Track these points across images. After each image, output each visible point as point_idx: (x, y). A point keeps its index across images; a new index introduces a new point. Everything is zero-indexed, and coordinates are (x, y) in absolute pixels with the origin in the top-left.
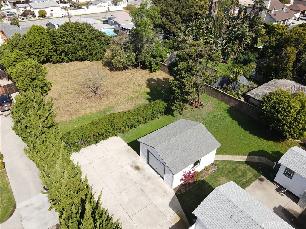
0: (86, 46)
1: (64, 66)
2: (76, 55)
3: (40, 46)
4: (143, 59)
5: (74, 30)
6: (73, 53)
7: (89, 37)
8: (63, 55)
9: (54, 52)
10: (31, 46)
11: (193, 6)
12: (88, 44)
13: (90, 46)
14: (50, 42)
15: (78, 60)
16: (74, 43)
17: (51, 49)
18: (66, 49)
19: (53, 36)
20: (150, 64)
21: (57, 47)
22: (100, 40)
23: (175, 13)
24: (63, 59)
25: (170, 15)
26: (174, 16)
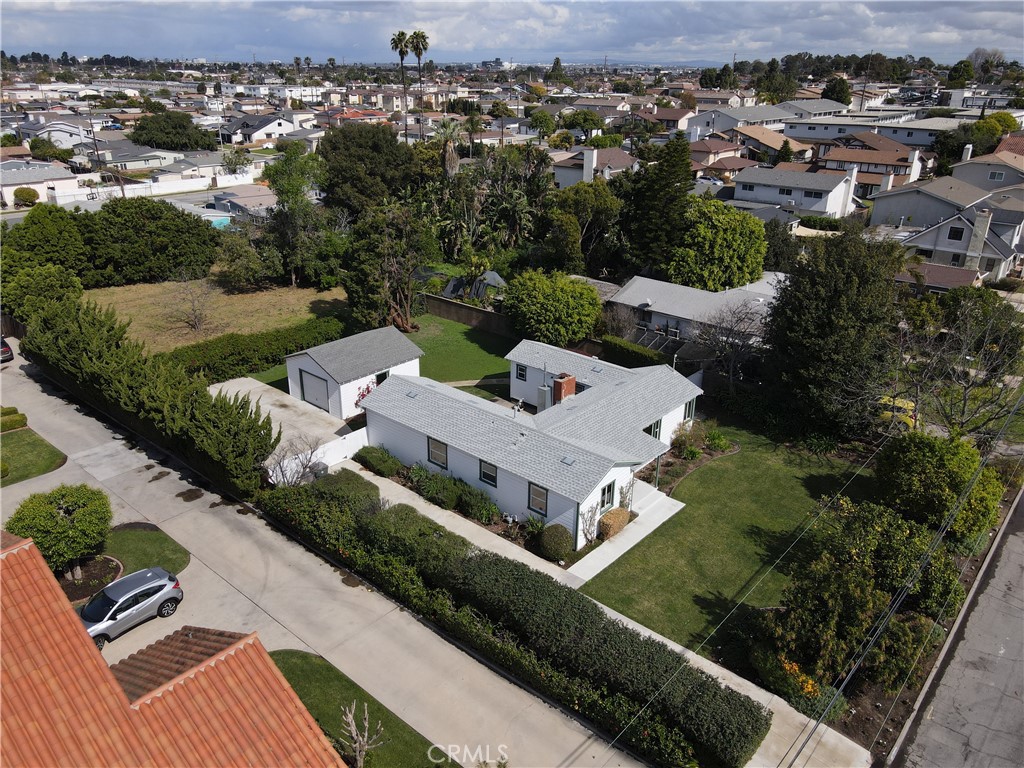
0: (166, 247)
1: (113, 293)
2: (141, 268)
3: (56, 246)
4: (300, 263)
5: (137, 213)
6: (134, 264)
7: (173, 227)
8: (110, 268)
9: (89, 261)
10: (34, 247)
11: (411, 159)
12: (171, 242)
13: (175, 247)
14: (79, 237)
15: (145, 280)
16: (137, 242)
17: (81, 254)
18: (117, 255)
19: (87, 226)
20: (317, 275)
21: (96, 249)
22: (199, 235)
23: (370, 174)
24: (110, 277)
25: (359, 179)
26: (369, 180)
